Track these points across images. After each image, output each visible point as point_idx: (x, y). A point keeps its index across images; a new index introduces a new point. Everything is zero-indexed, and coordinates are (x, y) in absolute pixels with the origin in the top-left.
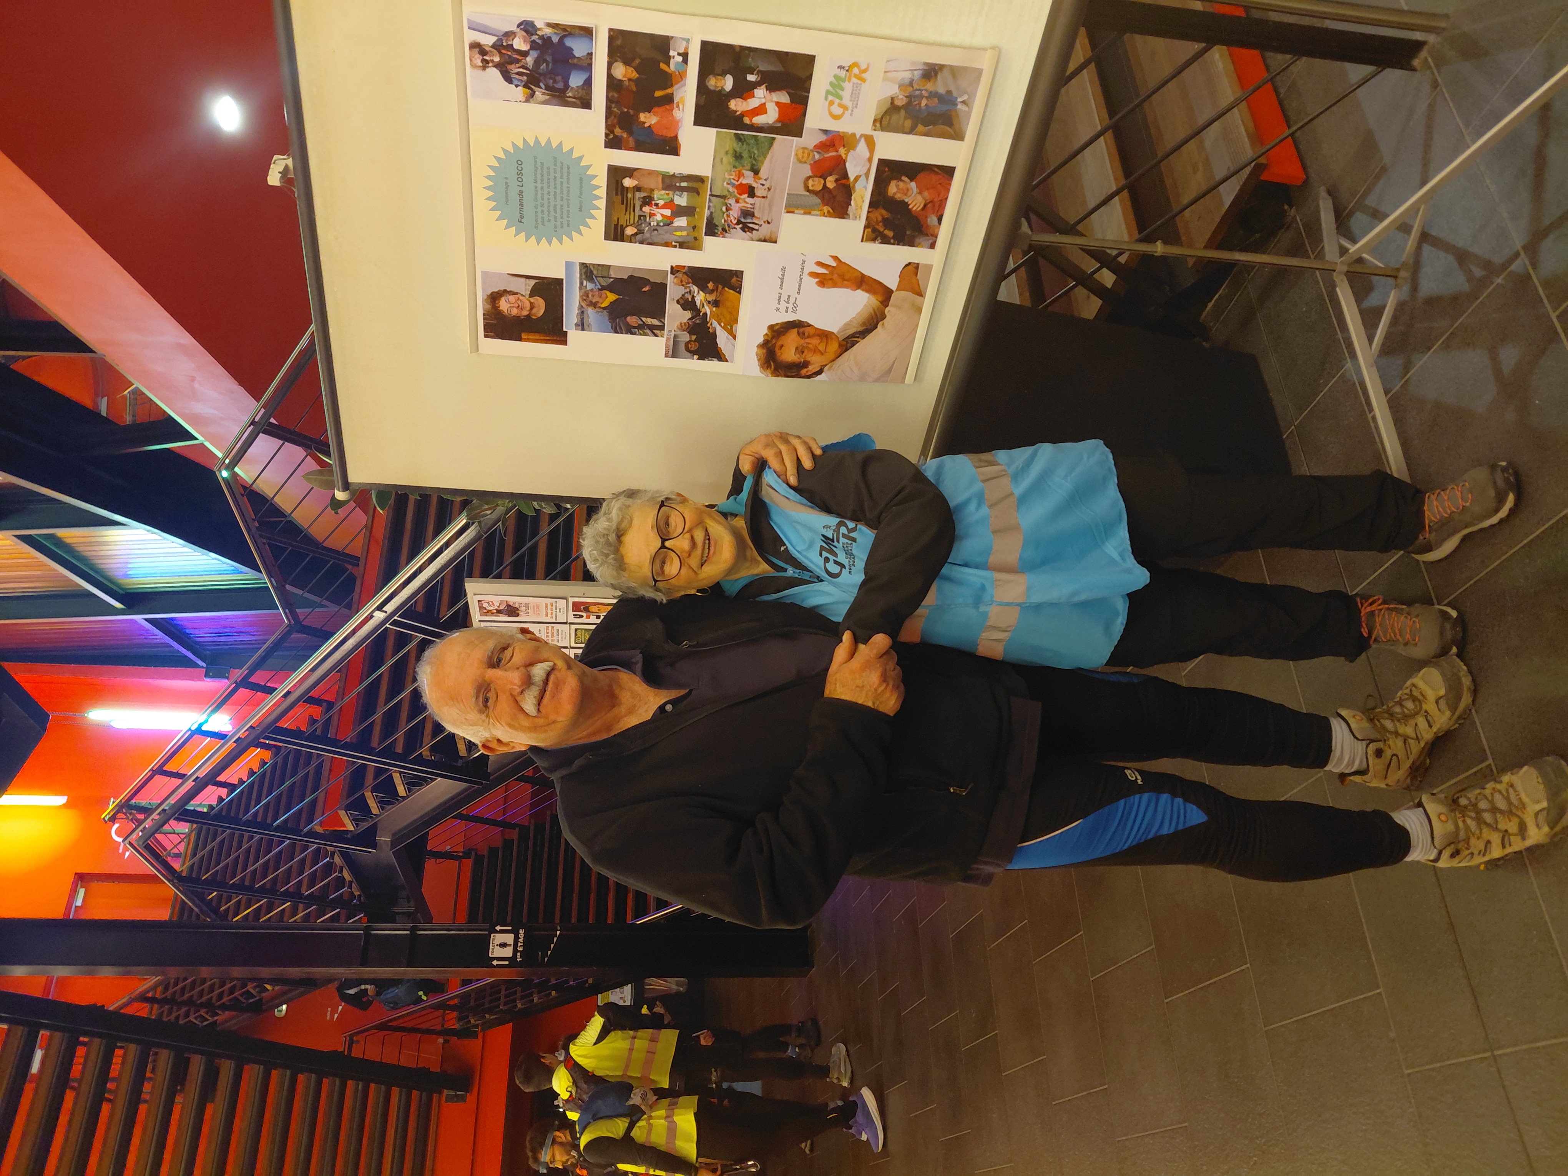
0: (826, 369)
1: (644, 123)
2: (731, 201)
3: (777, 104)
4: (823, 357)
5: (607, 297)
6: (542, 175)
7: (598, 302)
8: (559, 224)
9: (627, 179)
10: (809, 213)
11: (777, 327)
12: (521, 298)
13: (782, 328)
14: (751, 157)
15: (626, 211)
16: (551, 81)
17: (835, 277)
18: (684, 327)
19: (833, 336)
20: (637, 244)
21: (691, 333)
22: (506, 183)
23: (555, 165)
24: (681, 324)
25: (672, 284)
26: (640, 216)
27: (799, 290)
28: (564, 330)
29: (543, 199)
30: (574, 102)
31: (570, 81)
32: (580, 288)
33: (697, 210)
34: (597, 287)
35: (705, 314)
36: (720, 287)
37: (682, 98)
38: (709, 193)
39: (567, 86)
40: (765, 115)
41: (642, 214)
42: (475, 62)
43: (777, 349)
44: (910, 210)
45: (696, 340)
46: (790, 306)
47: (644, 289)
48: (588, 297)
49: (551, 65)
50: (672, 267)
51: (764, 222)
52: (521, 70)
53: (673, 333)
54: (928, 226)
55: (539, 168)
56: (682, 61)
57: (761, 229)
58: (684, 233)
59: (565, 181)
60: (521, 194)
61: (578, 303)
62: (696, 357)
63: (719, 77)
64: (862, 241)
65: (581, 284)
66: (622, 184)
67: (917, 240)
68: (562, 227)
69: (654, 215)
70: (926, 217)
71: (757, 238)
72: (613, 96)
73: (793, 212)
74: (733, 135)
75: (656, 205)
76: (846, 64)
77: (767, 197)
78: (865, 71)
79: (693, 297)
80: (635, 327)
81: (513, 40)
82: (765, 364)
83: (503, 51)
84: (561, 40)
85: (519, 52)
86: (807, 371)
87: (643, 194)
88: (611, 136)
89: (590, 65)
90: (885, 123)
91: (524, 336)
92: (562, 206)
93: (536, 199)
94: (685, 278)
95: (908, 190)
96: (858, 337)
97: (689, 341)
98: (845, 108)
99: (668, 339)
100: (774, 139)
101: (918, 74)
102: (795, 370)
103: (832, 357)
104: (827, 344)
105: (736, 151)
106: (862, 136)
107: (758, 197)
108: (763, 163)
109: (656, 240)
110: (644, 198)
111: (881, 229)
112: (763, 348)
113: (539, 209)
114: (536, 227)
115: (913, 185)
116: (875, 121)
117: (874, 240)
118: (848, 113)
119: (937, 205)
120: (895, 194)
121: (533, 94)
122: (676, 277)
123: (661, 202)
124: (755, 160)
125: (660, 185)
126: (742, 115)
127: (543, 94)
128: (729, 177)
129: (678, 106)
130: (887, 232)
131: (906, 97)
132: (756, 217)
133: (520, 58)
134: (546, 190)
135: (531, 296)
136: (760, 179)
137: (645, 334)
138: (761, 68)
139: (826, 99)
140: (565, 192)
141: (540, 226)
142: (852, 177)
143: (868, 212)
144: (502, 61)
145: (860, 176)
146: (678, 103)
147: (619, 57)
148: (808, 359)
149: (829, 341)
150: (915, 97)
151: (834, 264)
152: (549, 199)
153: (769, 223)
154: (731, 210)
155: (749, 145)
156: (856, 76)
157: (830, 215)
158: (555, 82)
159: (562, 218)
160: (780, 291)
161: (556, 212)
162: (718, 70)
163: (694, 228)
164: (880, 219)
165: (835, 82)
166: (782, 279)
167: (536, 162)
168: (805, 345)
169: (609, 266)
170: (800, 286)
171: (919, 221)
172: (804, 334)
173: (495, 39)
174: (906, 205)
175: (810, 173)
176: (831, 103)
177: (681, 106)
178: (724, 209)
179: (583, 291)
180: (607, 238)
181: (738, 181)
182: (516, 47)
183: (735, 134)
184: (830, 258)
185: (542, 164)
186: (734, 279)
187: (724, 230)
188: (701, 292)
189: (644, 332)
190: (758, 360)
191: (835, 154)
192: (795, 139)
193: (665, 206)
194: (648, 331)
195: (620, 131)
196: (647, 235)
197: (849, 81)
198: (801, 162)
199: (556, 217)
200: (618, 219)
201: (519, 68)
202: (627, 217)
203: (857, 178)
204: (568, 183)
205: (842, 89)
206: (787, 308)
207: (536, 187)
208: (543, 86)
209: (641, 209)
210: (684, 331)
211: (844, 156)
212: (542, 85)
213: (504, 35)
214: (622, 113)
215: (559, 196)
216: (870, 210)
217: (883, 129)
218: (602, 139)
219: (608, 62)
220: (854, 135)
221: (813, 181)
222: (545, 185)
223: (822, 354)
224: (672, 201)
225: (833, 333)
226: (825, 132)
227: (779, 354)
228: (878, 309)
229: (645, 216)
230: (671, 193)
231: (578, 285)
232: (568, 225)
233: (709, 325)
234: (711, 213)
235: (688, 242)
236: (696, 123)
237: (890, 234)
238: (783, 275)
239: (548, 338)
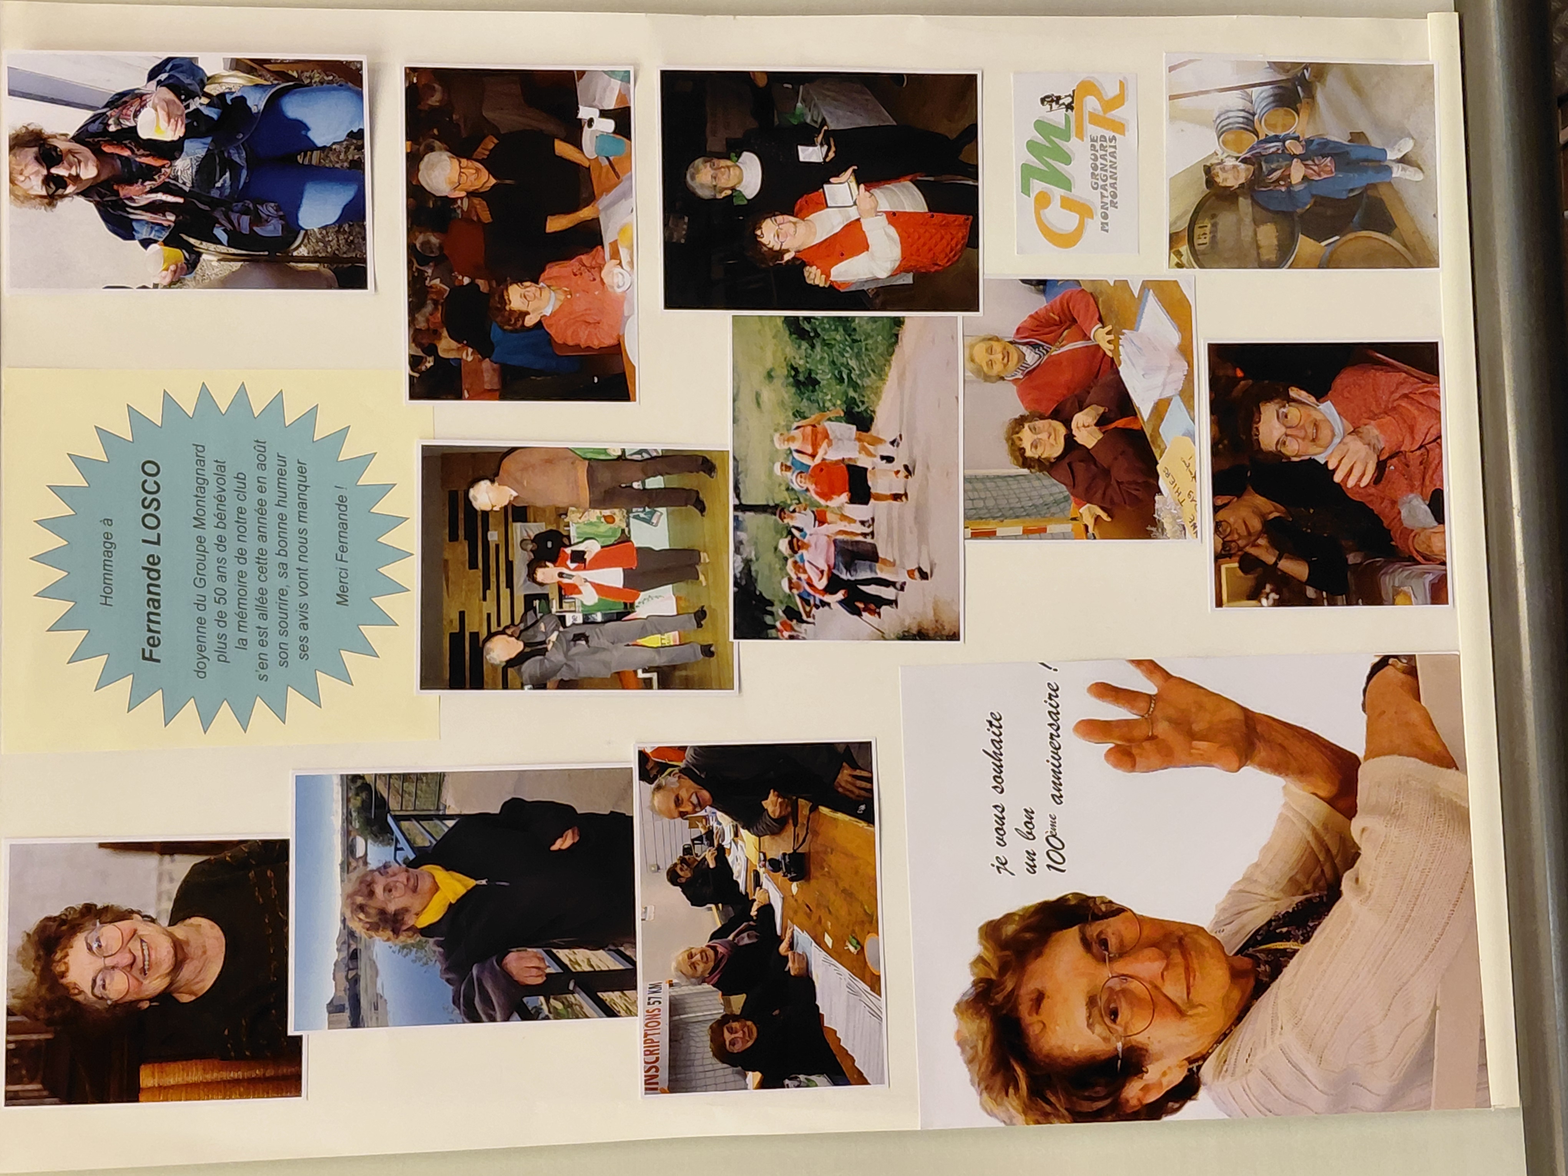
0: (1207, 1071)
1: (524, 314)
2: (803, 520)
3: (893, 217)
4: (1186, 1025)
5: (436, 888)
6: (221, 500)
7: (406, 910)
8: (272, 653)
9: (484, 485)
10: (1039, 532)
11: (1010, 929)
12: (145, 929)
13: (1025, 929)
14: (841, 380)
15: (486, 586)
16: (245, 220)
17: (1162, 728)
18: (700, 968)
19: (1205, 943)
20: (527, 691)
21: (726, 988)
22: (107, 537)
23: (262, 465)
24: (691, 956)
25: (648, 814)
26: (529, 600)
27: (1057, 786)
28: (291, 1032)
29: (222, 577)
30: (316, 273)
31: (300, 215)
32: (346, 867)
33: (703, 555)
34: (400, 856)
35: (767, 910)
36: (804, 805)
37: (622, 230)
38: (732, 501)
39: (292, 229)
40: (864, 254)
41: (538, 590)
42: (25, 186)
43: (1024, 1009)
44: (1339, 488)
45: (747, 1013)
46: (1040, 847)
47: (557, 845)
48: (371, 894)
49: (244, 173)
50: (643, 757)
51: (911, 573)
52: (160, 196)
53: (665, 994)
54: (1407, 532)
55: (212, 479)
56: (615, 132)
57: (902, 597)
58: (671, 638)
59: (292, 509)
60: (152, 565)
61: (338, 925)
62: (754, 1077)
63: (724, 163)
64: (1219, 603)
65: (350, 849)
66: (468, 503)
67: (1388, 582)
68: (284, 663)
69: (575, 589)
70: (1394, 503)
71: (899, 630)
72: (426, 243)
73: (990, 534)
74: (779, 322)
75: (578, 557)
76: (1064, 91)
77: (906, 495)
78: (1119, 100)
79: (721, 853)
80: (534, 990)
81: (136, 115)
82: (994, 1072)
83: (107, 149)
84: (274, 103)
85: (156, 148)
86: (1146, 1089)
87: (535, 528)
88: (430, 363)
89: (358, 165)
90: (1202, 240)
91: (147, 1078)
92: (282, 592)
93: (200, 580)
94: (688, 789)
95: (1316, 425)
96: (1286, 937)
97: (726, 1019)
98: (1084, 210)
99: (652, 1018)
100: (899, 322)
101: (1261, 96)
102: (1100, 1090)
103: (1217, 1022)
104: (1188, 969)
105: (796, 370)
106: (1146, 285)
107: (879, 497)
108: (877, 392)
109: (584, 667)
110: (540, 539)
111: (1270, 559)
112: (978, 1013)
113: (213, 608)
114: (201, 672)
115: (1327, 408)
116: (1174, 239)
117: (1254, 595)
118: (1093, 224)
119: (1414, 459)
120: (1281, 442)
121: (192, 263)
122: (659, 788)
123: (592, 548)
124: (855, 386)
125: (585, 495)
126: (799, 264)
127: (225, 258)
128: (786, 446)
129: (615, 255)
130: (1286, 565)
131: (1245, 161)
132: (885, 562)
133: (157, 163)
134: (232, 546)
135: (179, 914)
136: (877, 441)
137: (572, 1013)
138: (832, 125)
139: (1026, 189)
140: (293, 548)
141: (213, 666)
142: (1145, 408)
143: (1216, 509)
144: (103, 177)
145: (1168, 401)
146: (614, 245)
147: (435, 137)
148: (1140, 1039)
149: (1195, 964)
150: (1269, 158)
151: (1149, 687)
152: (241, 574)
153: (924, 576)
154: (806, 546)
155: (830, 346)
156: (1095, 119)
157: (1104, 531)
158: (257, 220)
159: (284, 632)
160: (999, 799)
161: (263, 616)
162: (714, 143)
163: (700, 615)
164: (1256, 524)
165: (1039, 139)
166: (997, 757)
167: (201, 461)
168: (1115, 984)
169: (439, 778)
170: (1057, 773)
171: (1374, 519)
172: (1104, 943)
173: (85, 115)
174: (1324, 472)
175: (1019, 409)
176: (1043, 201)
177: (624, 253)
178: (783, 545)
179: (354, 876)
180: (428, 681)
181: (813, 456)
182: (144, 133)
183: (786, 318)
184: (1132, 668)
185: (221, 466)
186: (845, 775)
187: (792, 614)
188: (743, 832)
189: (569, 1006)
190: (970, 1062)
191: (1080, 344)
192: (960, 315)
193: (602, 561)
194: (579, 998)
195: (454, 344)
196: (555, 656)
197: (1080, 135)
198: (987, 378)
199: (263, 632)
200: (462, 614)
201: (152, 191)
202: (489, 606)
203: (1160, 409)
204: (301, 518)
205: (1067, 159)
206: (1031, 855)
207: (201, 540)
208: (223, 237)
209: (531, 576)
210: (704, 981)
211: (1107, 348)
212: (219, 232)
213: (111, 104)
214: (457, 290)
215: (273, 561)
216: (1219, 502)
217: (1201, 259)
218: (404, 371)
219: (408, 155)
220: (1123, 285)
221: (1033, 430)
222: (231, 532)
223: (1180, 1013)
224: (625, 539)
225: (1199, 930)
226: (1041, 285)
227: (1034, 1030)
228: (1325, 826)
229: (545, 597)
230: (618, 514)
231: (337, 856)
232: (304, 652)
233: (783, 948)
234: (747, 563)
235: (684, 666)
236: (671, 302)
237: (1298, 569)
238: (997, 742)
239: (233, 1075)
